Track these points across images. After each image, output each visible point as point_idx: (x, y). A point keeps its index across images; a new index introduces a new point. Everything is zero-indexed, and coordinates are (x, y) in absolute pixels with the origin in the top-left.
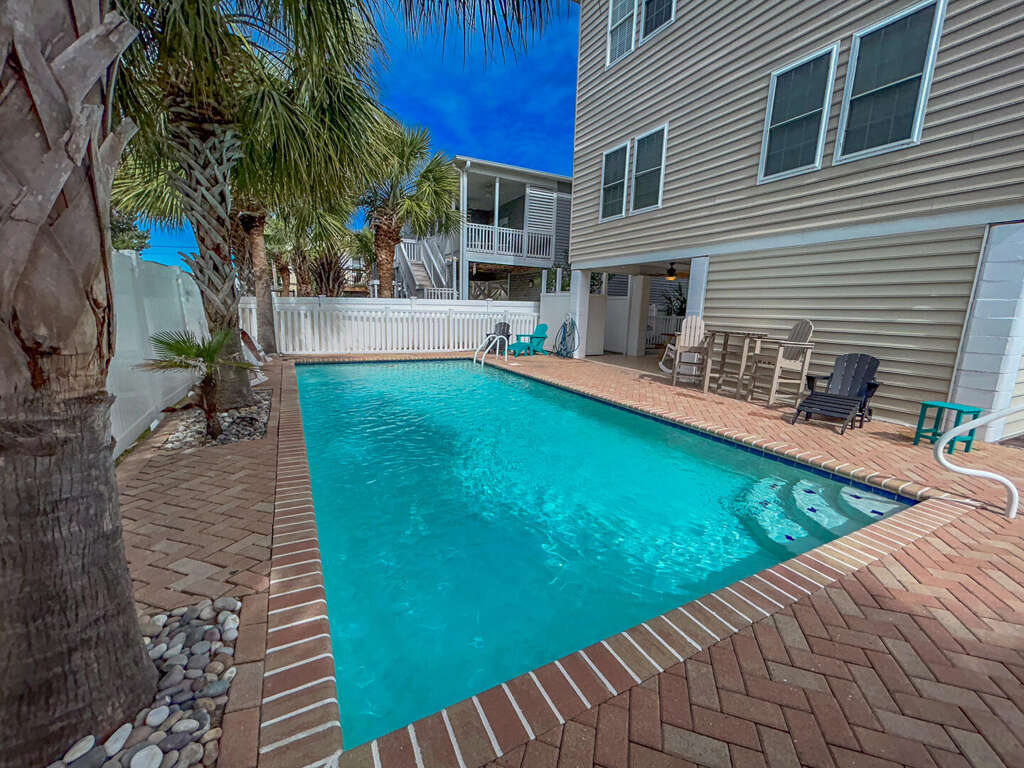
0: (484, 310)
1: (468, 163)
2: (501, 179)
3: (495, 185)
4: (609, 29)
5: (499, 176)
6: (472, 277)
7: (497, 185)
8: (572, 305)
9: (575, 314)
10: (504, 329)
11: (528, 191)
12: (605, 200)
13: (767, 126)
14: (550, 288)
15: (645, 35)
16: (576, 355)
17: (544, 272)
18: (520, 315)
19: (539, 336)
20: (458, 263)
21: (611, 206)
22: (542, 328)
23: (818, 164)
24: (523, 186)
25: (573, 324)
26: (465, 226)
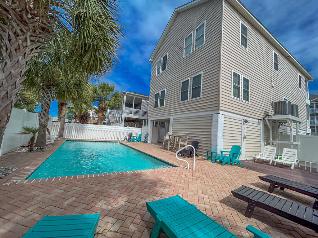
0: (126, 129)
1: (126, 93)
2: (135, 97)
3: (133, 99)
4: (157, 69)
5: (134, 96)
6: (125, 121)
7: (134, 99)
8: (148, 129)
9: (148, 131)
10: (131, 135)
11: (142, 100)
12: (155, 104)
13: (181, 92)
14: (145, 125)
15: (162, 71)
16: (149, 142)
17: (144, 120)
18: (136, 131)
19: (140, 137)
20: (122, 117)
21: (156, 106)
22: (141, 135)
23: (188, 100)
24: (141, 99)
25: (148, 134)
26: (124, 108)
